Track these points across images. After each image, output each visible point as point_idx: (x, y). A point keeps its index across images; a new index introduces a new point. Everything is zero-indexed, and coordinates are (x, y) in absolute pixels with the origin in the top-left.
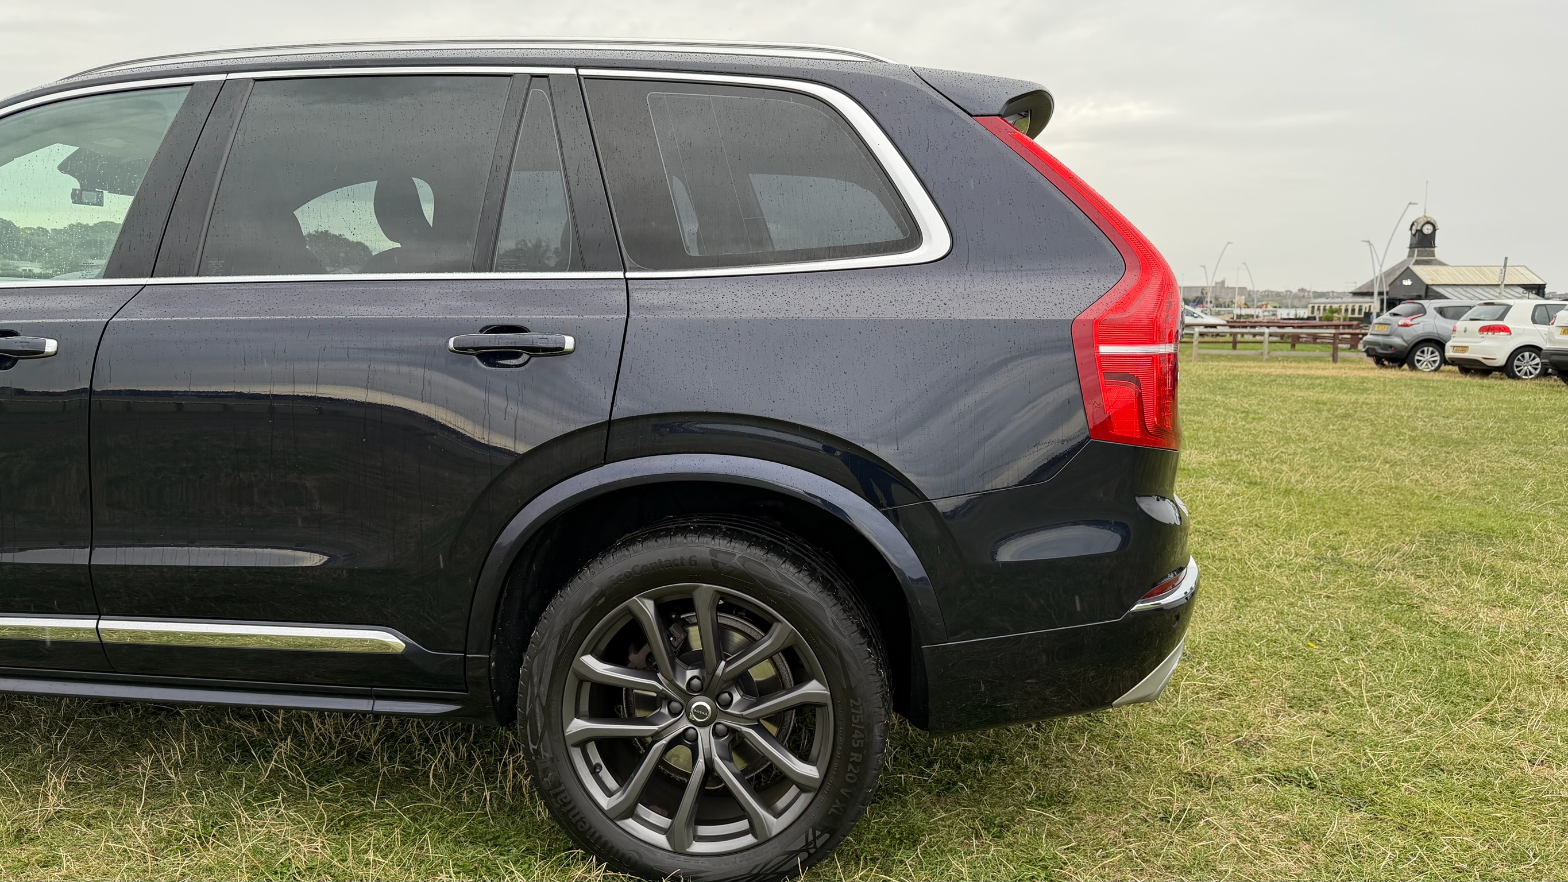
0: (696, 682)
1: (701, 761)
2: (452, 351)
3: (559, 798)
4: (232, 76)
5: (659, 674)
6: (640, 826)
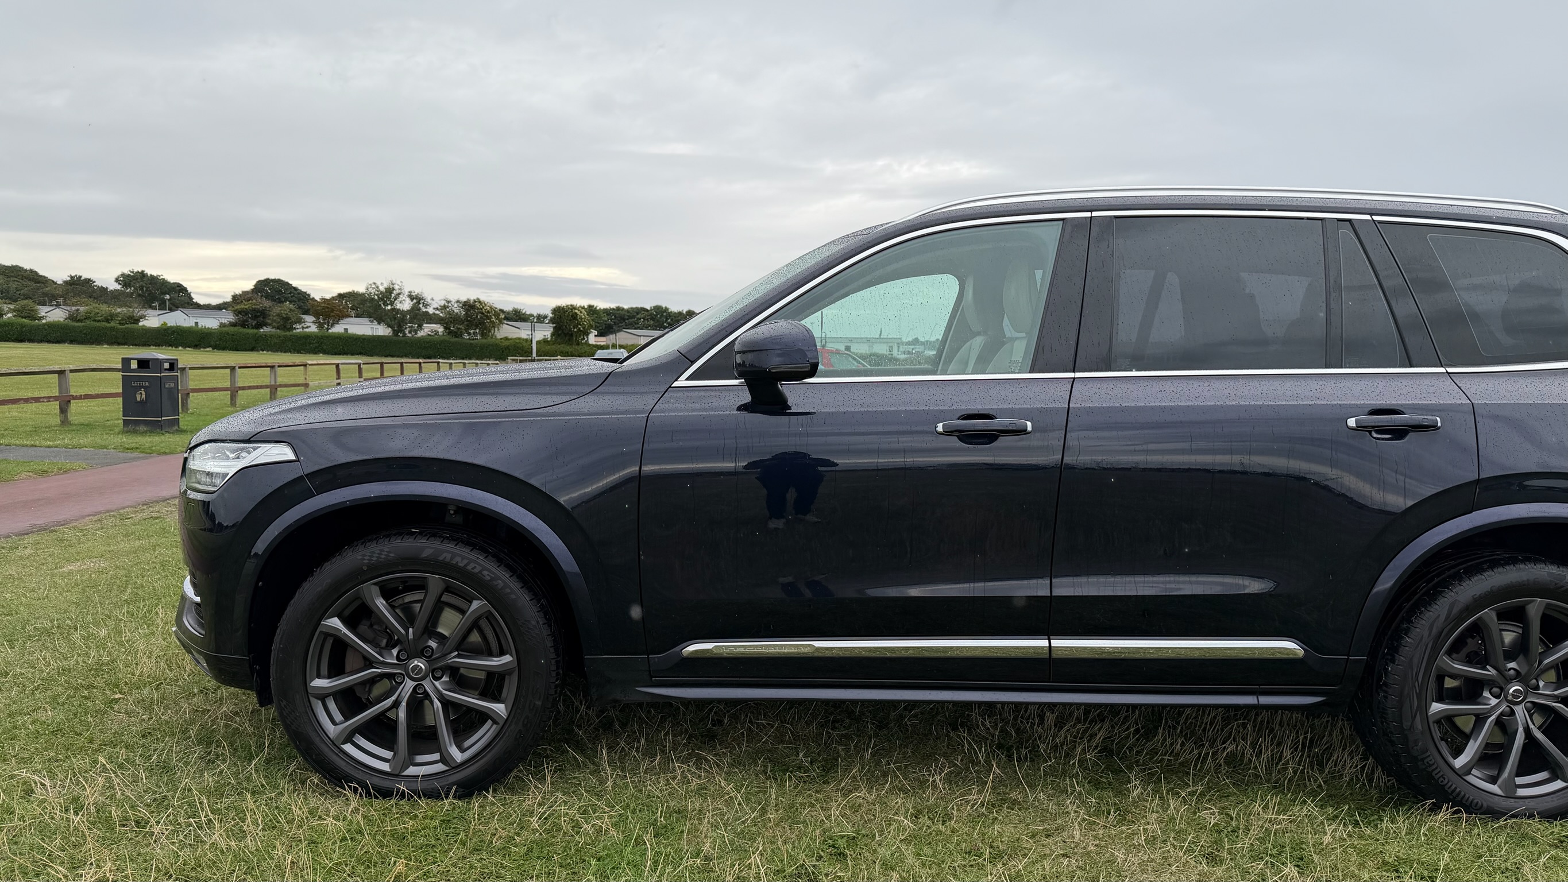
0: (1512, 672)
1: (1521, 729)
2: (1353, 429)
3: (1425, 761)
4: (1095, 214)
5: (1488, 667)
6: (1477, 779)
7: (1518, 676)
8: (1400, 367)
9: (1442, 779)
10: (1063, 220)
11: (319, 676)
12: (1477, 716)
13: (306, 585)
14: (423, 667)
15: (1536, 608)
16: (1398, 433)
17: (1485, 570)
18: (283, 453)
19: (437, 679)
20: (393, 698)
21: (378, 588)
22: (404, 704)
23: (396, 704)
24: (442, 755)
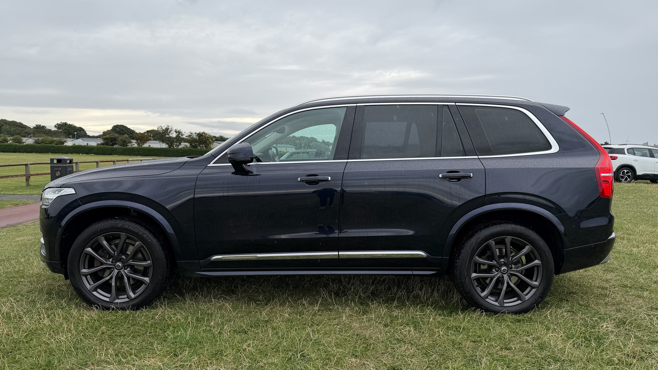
0: (502, 262)
1: (505, 282)
2: (441, 178)
3: (470, 294)
4: (358, 105)
5: (493, 261)
6: (491, 300)
7: (505, 264)
8: (462, 156)
9: (476, 300)
10: (347, 107)
11: (84, 268)
12: (491, 277)
13: (79, 237)
14: (121, 265)
15: (508, 239)
16: (459, 179)
17: (490, 227)
18: (71, 191)
19: (126, 269)
20: (110, 276)
21: (104, 238)
22: (114, 278)
23: (111, 278)
24: (127, 296)
